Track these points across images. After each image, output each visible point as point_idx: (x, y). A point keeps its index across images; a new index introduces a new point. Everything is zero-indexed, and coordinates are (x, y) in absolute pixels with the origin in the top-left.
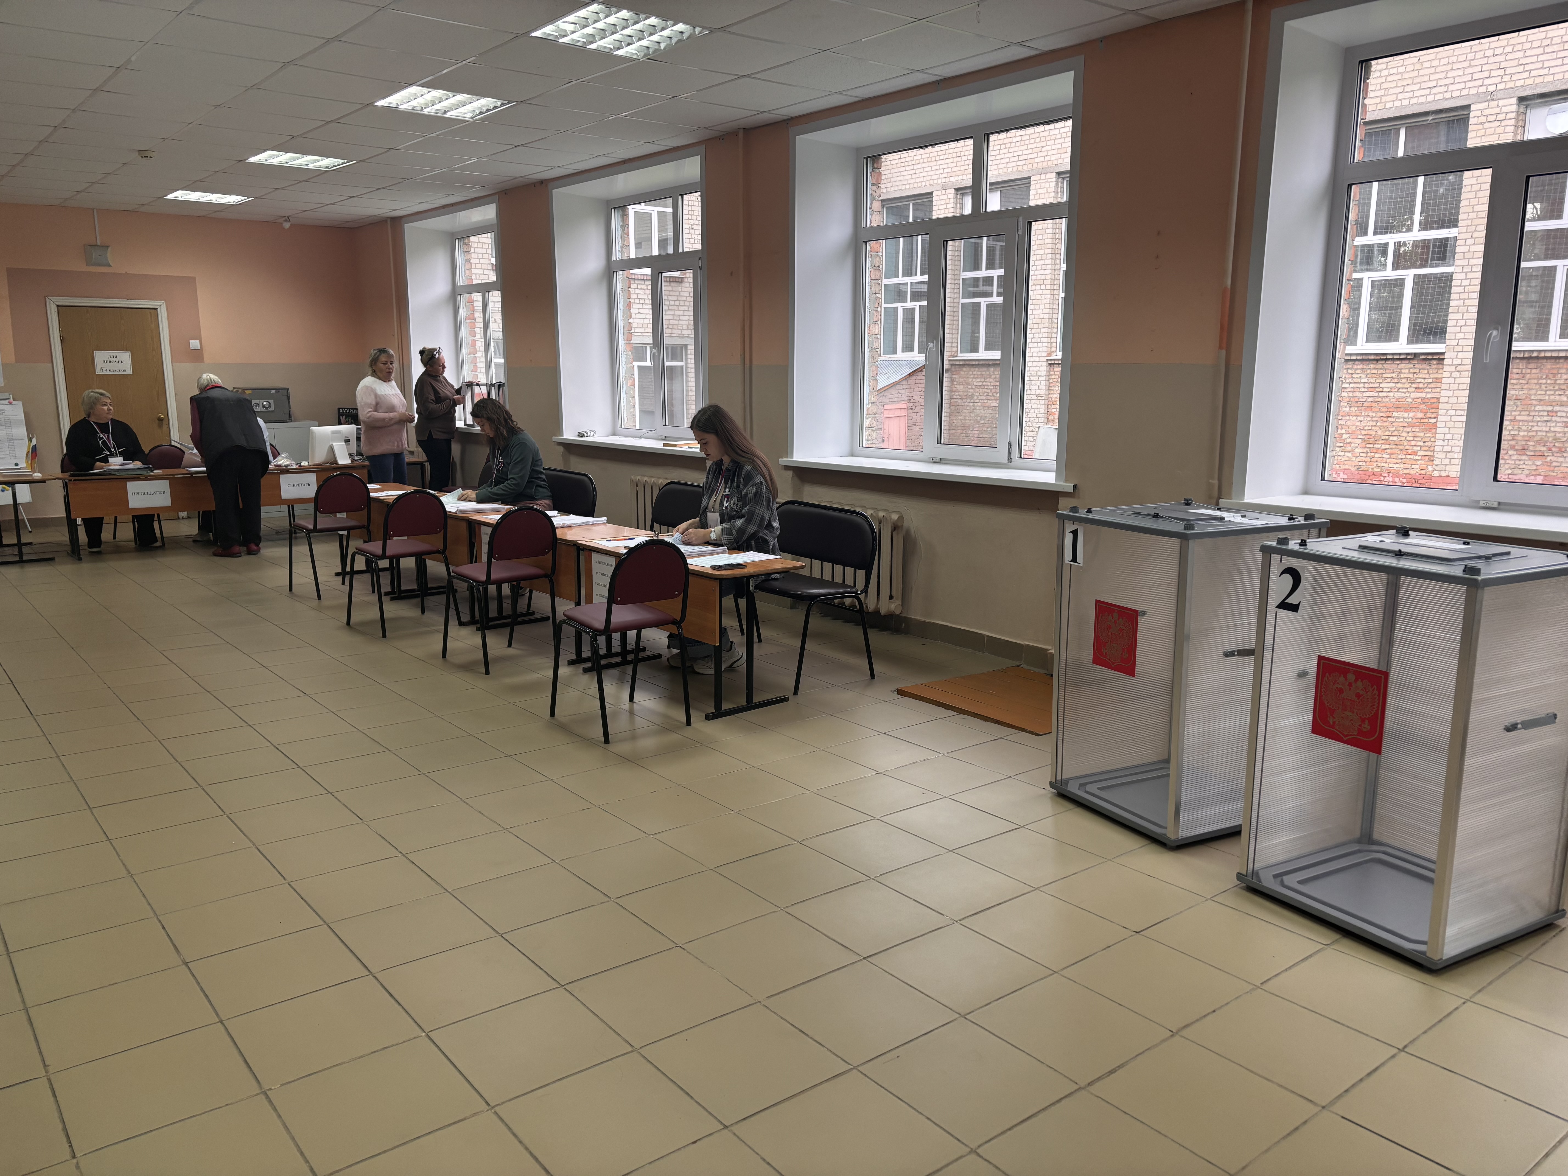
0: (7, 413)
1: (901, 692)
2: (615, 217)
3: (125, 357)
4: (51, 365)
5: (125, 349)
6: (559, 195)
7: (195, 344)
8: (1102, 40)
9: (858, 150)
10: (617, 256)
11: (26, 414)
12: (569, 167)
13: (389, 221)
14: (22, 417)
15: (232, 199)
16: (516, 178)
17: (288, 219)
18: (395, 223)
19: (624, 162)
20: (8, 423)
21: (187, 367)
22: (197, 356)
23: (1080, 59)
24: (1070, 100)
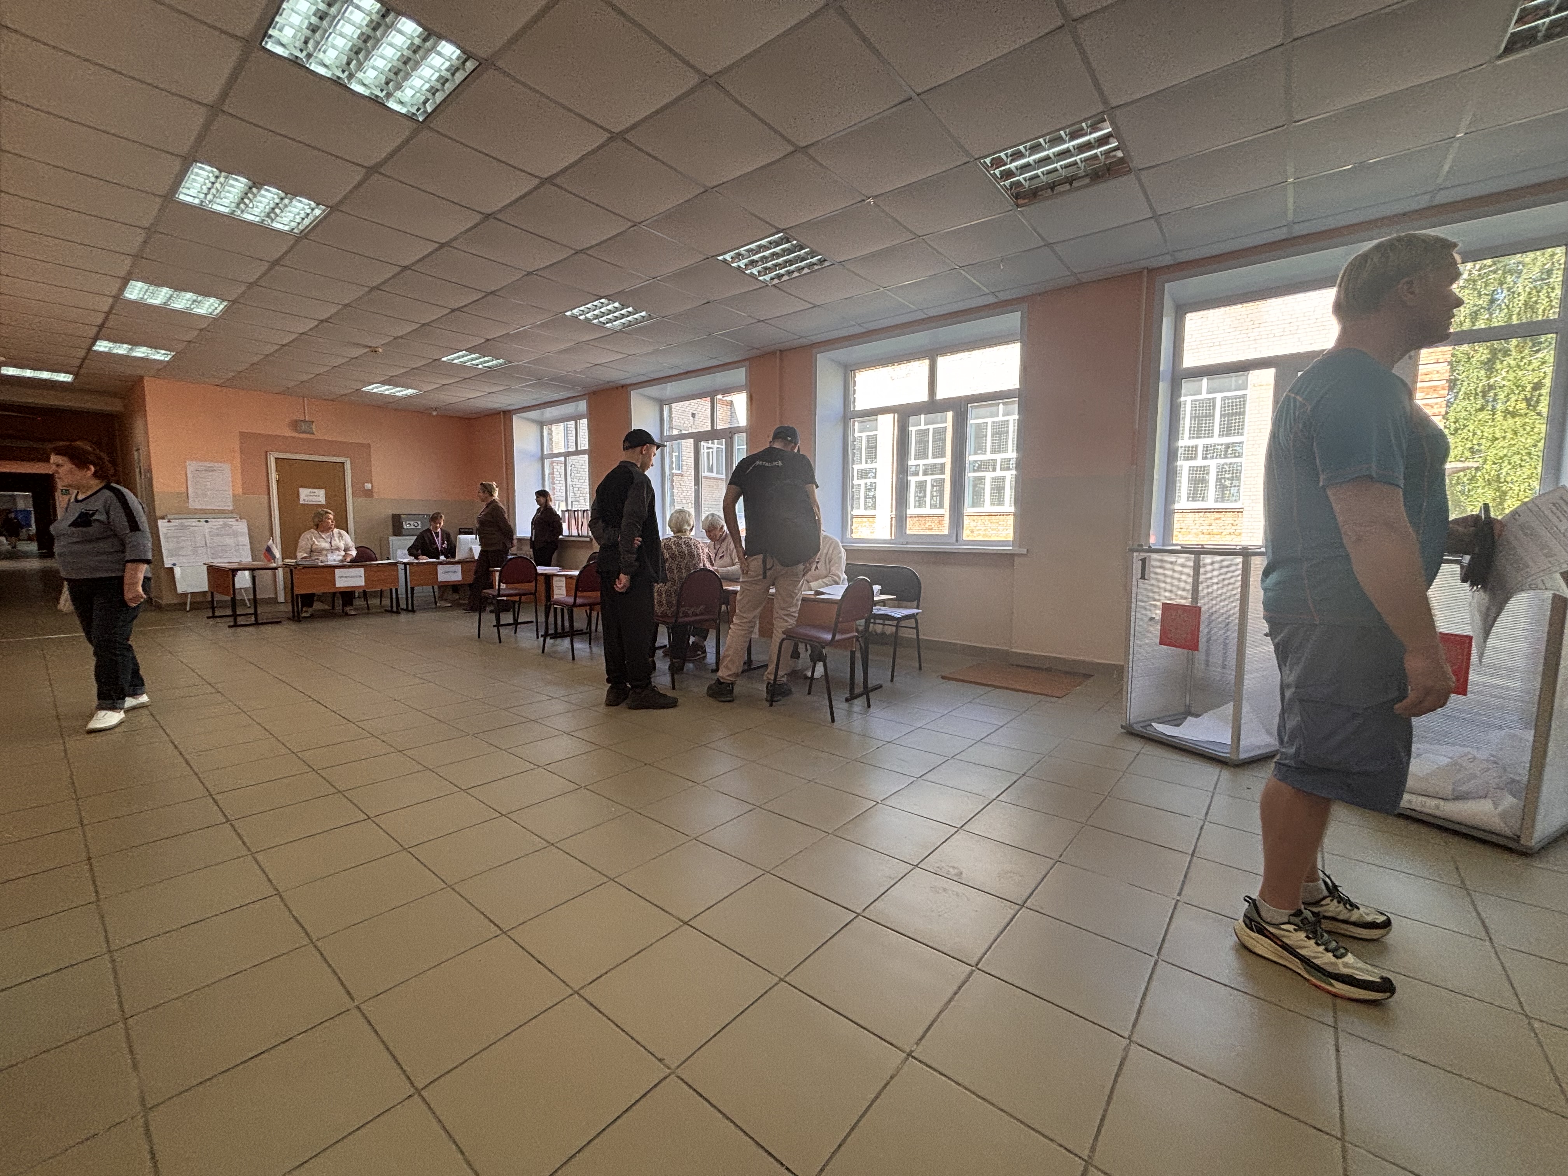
0: (234, 527)
2: (666, 408)
3: (322, 492)
4: (266, 497)
5: (320, 488)
7: (368, 486)
9: (846, 366)
11: (249, 529)
12: (649, 375)
13: (502, 413)
14: (246, 530)
15: (410, 392)
16: (608, 382)
17: (435, 409)
18: (507, 414)
19: (687, 373)
20: (235, 534)
21: (361, 500)
22: (369, 494)
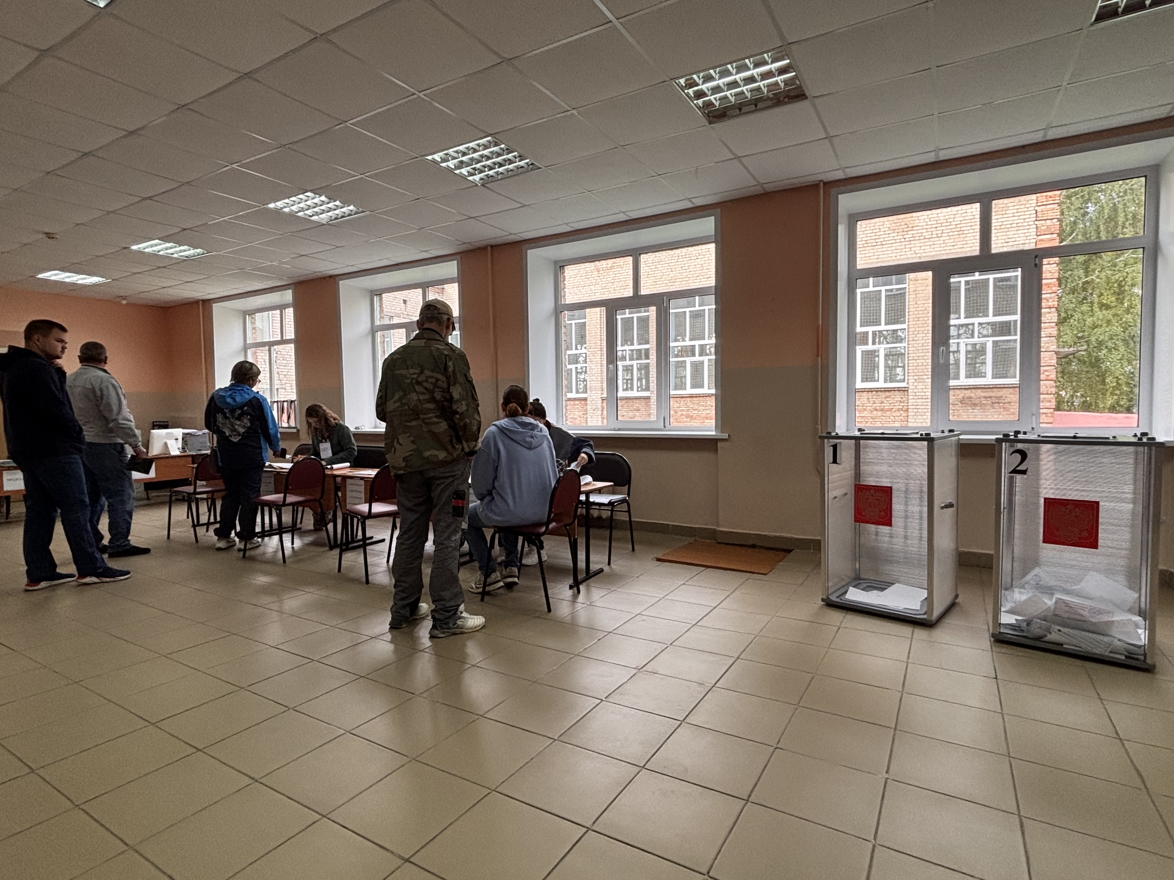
1: (659, 560)
2: (376, 300)
6: (343, 285)
8: (731, 201)
9: (556, 262)
10: (377, 323)
12: (359, 266)
13: (201, 303)
15: (95, 279)
16: (315, 273)
17: (124, 298)
18: (206, 304)
23: (719, 210)
24: (713, 233)
